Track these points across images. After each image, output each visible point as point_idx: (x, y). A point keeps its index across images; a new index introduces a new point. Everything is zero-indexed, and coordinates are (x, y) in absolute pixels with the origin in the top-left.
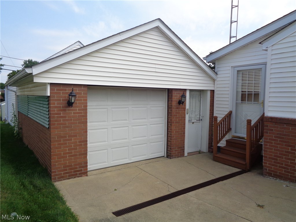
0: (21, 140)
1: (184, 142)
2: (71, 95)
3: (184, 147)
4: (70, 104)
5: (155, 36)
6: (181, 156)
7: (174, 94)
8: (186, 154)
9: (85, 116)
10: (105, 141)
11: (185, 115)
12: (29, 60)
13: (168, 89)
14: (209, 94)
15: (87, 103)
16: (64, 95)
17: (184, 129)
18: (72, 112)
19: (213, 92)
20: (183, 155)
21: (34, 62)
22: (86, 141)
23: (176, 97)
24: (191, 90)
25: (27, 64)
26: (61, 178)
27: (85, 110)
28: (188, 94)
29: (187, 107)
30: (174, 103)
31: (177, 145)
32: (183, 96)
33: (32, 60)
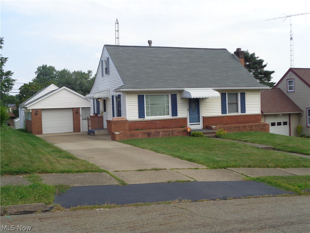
1: (80, 127)
2: (36, 112)
3: (80, 129)
4: (36, 114)
6: (79, 132)
8: (81, 131)
9: (41, 117)
10: (49, 125)
11: (80, 117)
13: (73, 108)
16: (35, 112)
17: (80, 122)
18: (37, 116)
22: (42, 124)
23: (75, 111)
24: (82, 108)
25: (41, 71)
27: (41, 115)
28: (81, 109)
29: (81, 113)
30: (74, 113)
31: (77, 128)
32: (77, 110)
33: (46, 66)
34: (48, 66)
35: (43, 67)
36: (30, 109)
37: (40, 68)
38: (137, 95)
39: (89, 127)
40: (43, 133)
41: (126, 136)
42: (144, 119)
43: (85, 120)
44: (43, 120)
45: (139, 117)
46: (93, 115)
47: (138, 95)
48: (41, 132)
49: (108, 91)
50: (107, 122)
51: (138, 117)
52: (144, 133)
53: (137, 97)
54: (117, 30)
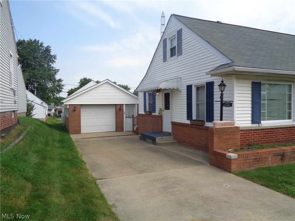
0: (65, 128)
1: (123, 126)
2: (74, 108)
3: (123, 128)
4: (75, 110)
5: (107, 85)
6: (122, 131)
7: (117, 106)
8: (124, 131)
9: (80, 114)
10: (88, 123)
11: (123, 115)
12: (84, 78)
13: (116, 104)
14: (136, 106)
15: (80, 110)
16: (72, 108)
17: (123, 120)
18: (76, 113)
19: (138, 104)
20: (123, 131)
21: (88, 79)
22: (80, 122)
23: (118, 107)
24: (126, 104)
25: (83, 82)
26: (72, 134)
27: (80, 112)
28: (124, 106)
29: (124, 111)
30: (117, 110)
31: (119, 127)
32: (120, 107)
33: (86, 78)
34: (87, 78)
35: (84, 79)
36: (67, 105)
37: (82, 80)
38: (250, 82)
39: (134, 126)
40: (82, 133)
41: (248, 161)
42: (260, 125)
43: (129, 118)
44: (82, 118)
45: (253, 122)
46: (143, 113)
47: (252, 82)
48: (78, 131)
49: (178, 79)
50: (172, 124)
51: (250, 122)
52: (276, 155)
53: (250, 85)
54: (162, 24)
